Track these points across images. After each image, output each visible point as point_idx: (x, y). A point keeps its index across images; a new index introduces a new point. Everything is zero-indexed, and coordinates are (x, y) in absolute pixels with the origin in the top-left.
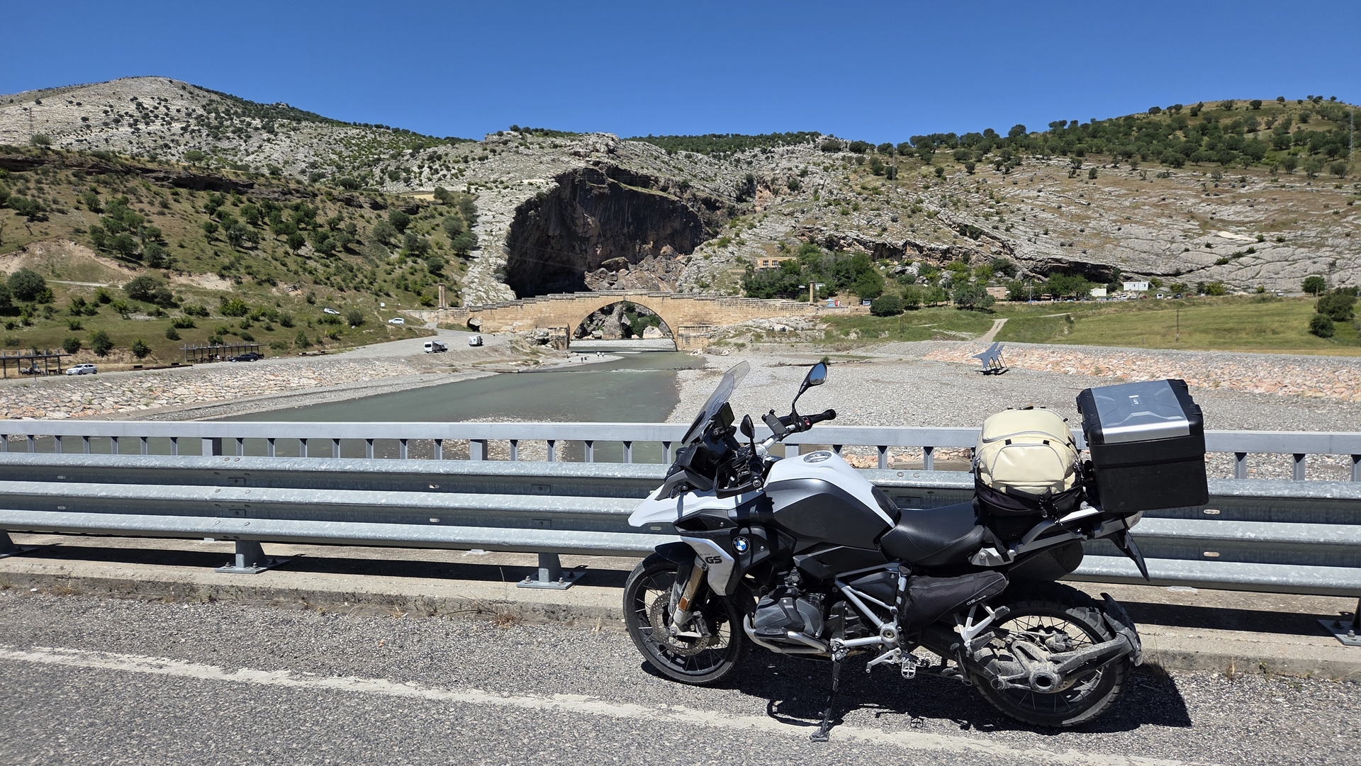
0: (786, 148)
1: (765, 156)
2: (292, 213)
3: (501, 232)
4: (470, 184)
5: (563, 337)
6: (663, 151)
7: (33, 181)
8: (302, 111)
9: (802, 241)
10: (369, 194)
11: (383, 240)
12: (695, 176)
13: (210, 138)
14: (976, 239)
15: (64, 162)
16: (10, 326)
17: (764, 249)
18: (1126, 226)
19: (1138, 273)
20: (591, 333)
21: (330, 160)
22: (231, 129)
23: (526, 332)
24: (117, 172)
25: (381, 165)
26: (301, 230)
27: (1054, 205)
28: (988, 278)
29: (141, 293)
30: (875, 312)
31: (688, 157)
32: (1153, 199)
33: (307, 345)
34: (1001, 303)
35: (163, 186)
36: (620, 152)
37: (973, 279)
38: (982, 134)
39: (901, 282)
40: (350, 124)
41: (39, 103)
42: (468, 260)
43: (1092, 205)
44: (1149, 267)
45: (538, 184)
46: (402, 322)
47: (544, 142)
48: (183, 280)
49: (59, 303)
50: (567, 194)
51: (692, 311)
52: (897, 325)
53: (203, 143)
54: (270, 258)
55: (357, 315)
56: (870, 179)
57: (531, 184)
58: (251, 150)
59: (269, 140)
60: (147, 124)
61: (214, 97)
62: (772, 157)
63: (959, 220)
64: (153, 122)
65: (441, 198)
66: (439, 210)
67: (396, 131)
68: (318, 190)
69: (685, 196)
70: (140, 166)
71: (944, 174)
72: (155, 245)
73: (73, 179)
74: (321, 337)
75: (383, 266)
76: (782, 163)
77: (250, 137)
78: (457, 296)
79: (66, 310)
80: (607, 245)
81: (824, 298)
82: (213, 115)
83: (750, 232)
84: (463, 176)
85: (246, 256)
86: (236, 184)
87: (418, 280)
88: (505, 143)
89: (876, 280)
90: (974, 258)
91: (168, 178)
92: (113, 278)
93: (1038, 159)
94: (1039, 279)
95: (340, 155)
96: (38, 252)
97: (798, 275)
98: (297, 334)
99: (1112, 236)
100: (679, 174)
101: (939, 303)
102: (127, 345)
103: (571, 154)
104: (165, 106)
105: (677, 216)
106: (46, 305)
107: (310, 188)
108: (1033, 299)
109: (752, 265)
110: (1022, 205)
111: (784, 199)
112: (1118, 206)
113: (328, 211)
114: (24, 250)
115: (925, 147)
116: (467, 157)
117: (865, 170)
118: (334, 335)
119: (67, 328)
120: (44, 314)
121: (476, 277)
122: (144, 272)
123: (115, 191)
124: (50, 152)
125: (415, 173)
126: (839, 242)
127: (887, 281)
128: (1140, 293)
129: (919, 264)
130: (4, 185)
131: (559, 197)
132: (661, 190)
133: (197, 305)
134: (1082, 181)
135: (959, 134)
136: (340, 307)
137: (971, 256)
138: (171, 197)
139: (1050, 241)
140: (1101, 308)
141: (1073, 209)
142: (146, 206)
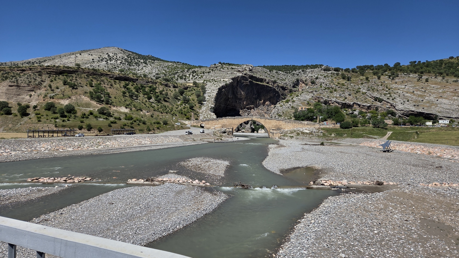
0: (311, 70)
1: (303, 72)
2: (149, 88)
3: (213, 96)
4: (204, 80)
5: (231, 131)
6: (268, 71)
7: (74, 77)
8: (156, 58)
9: (315, 101)
10: (173, 83)
11: (176, 98)
12: (279, 79)
13: (128, 66)
14: (381, 102)
15: (84, 71)
16: (64, 121)
17: (301, 104)
18: (440, 99)
19: (445, 117)
20: (241, 130)
21: (163, 72)
22: (134, 63)
23: (219, 129)
24: (99, 75)
25: (178, 74)
26: (151, 94)
27: (411, 91)
28: (385, 116)
29: (102, 112)
30: (341, 127)
31: (277, 72)
32: (451, 90)
33: (150, 130)
34: (390, 126)
35: (111, 79)
36: (254, 71)
37: (379, 117)
38: (383, 65)
39: (351, 117)
40: (169, 61)
41: (80, 54)
42: (202, 105)
43: (426, 92)
44: (449, 115)
45: (226, 81)
46: (180, 124)
47: (229, 67)
48: (115, 108)
49: (78, 114)
50: (235, 84)
51: (275, 124)
52: (350, 132)
53: (126, 67)
54: (141, 103)
55: (166, 121)
56: (341, 80)
57: (224, 81)
58: (139, 69)
59: (145, 66)
60: (110, 61)
61: (130, 53)
62: (306, 73)
63: (374, 96)
64: (112, 60)
65: (195, 85)
66: (194, 88)
67: (183, 64)
68: (157, 81)
69: (275, 85)
70: (105, 73)
71: (369, 79)
72: (107, 97)
73: (86, 77)
74: (154, 128)
75: (175, 106)
76: (310, 74)
77: (140, 65)
78: (198, 116)
79: (80, 116)
80: (248, 101)
81: (323, 122)
82: (130, 58)
83: (297, 98)
84: (203, 78)
85: (134, 102)
86: (133, 79)
87: (186, 111)
88: (216, 67)
89: (342, 116)
90: (380, 109)
91: (113, 77)
92: (94, 107)
93: (405, 74)
94: (405, 118)
95: (166, 71)
96: (74, 99)
97: (314, 113)
98: (147, 127)
99: (434, 103)
100: (273, 78)
101: (366, 125)
102: (96, 128)
103: (237, 71)
104: (116, 56)
105: (272, 92)
106: (74, 115)
107: (155, 81)
108: (403, 125)
109: (297, 109)
110: (399, 91)
111: (309, 87)
112: (437, 92)
113: (160, 88)
114: (70, 98)
115: (362, 70)
116: (204, 72)
117: (339, 77)
118: (158, 127)
119: (80, 122)
120: (73, 118)
121: (204, 110)
122: (104, 106)
123: (98, 80)
124: (80, 69)
125: (188, 77)
126: (329, 102)
127: (346, 116)
128: (446, 124)
129: (359, 111)
130: (66, 78)
131: (232, 85)
132: (267, 83)
133: (118, 116)
134: (422, 82)
135: (375, 65)
136: (161, 118)
137: (379, 109)
138: (113, 83)
139: (410, 104)
140: (430, 129)
141: (419, 93)
142: (106, 86)
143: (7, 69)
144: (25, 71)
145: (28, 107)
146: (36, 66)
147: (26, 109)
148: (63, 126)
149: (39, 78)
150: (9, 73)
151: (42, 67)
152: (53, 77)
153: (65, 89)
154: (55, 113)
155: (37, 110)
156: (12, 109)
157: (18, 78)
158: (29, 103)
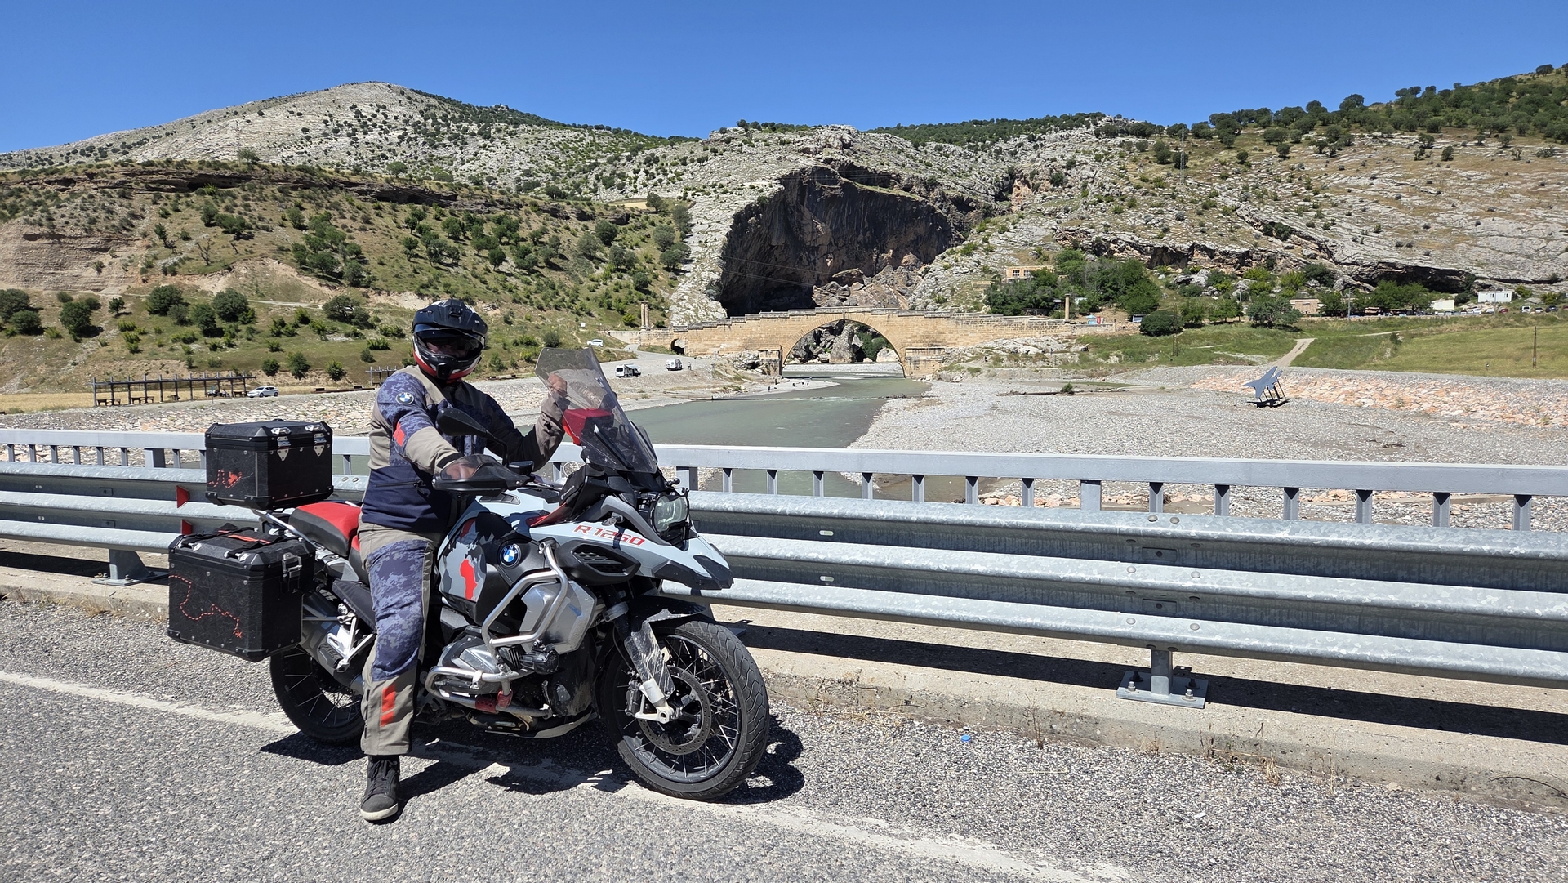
0: (1060, 133)
1: (1033, 144)
2: (495, 226)
3: (717, 243)
4: (687, 189)
5: (775, 361)
6: (909, 143)
7: (240, 198)
8: (522, 113)
9: (1063, 246)
10: (577, 204)
11: (588, 254)
12: (945, 172)
13: (426, 147)
14: (1284, 239)
15: (270, 177)
16: (214, 348)
17: (1016, 257)
18: (1487, 220)
19: (1499, 280)
20: (817, 356)
21: (546, 166)
22: (447, 136)
23: (734, 355)
24: (321, 186)
25: (596, 171)
26: (503, 244)
27: (1391, 195)
28: (1297, 287)
29: (339, 314)
30: (1145, 330)
31: (939, 149)
32: (1528, 184)
33: (501, 368)
34: (1310, 318)
35: (366, 200)
36: (857, 146)
37: (1277, 289)
38: (1304, 108)
39: (1183, 294)
40: (569, 126)
41: (261, 114)
42: (678, 275)
43: (1442, 195)
44: (1515, 272)
45: (761, 187)
46: (601, 344)
47: (771, 139)
48: (382, 299)
49: (261, 323)
50: (793, 197)
51: (923, 330)
52: (1170, 347)
53: (420, 152)
54: (470, 276)
55: (553, 336)
56: (1153, 168)
57: (753, 187)
58: (466, 158)
59: (484, 146)
60: (365, 133)
61: (433, 102)
62: (1042, 145)
63: (1264, 217)
64: (371, 131)
65: (654, 206)
66: (651, 219)
67: (617, 132)
68: (523, 200)
69: (932, 195)
70: (344, 179)
71: (1249, 159)
72: (355, 263)
73: (278, 194)
74: (516, 359)
75: (587, 283)
76: (1055, 149)
77: (466, 144)
78: (664, 315)
79: (267, 331)
80: (839, 255)
81: (1084, 314)
82: (430, 121)
83: (1001, 236)
84: (680, 180)
85: (445, 274)
86: (439, 196)
87: (623, 297)
88: (728, 141)
89: (1151, 291)
90: (1280, 263)
91: (372, 191)
92: (314, 298)
93: (1375, 137)
94: (1365, 288)
95: (556, 160)
96: (243, 272)
97: (1054, 286)
98: (491, 357)
99: (1466, 232)
100: (926, 170)
101: (1229, 320)
102: (323, 367)
103: (799, 151)
104: (383, 114)
105: (921, 220)
106: (249, 325)
107: (515, 199)
108: (1354, 313)
109: (999, 276)
110: (1348, 196)
111: (1045, 196)
112: (1479, 195)
113: (532, 223)
114: (230, 269)
115: (1228, 127)
116: (685, 159)
117: (1147, 158)
118: (529, 358)
119: (267, 350)
120: (246, 335)
121: (686, 294)
122: (344, 291)
123: (319, 206)
124: (256, 167)
125: (630, 178)
126: (1108, 247)
127: (1166, 293)
128: (1500, 305)
129: (1209, 271)
130: (212, 202)
131: (784, 201)
132: (904, 189)
133: (393, 326)
134: (1432, 163)
135: (1275, 108)
136: (537, 327)
137: (1277, 261)
138: (373, 211)
139: (1382, 240)
140: (1442, 324)
141: (1417, 200)
142: (348, 222)
143: (13, 179)
144: (75, 182)
145: (94, 305)
146: (109, 166)
147: (89, 313)
148: (215, 365)
149: (121, 206)
150: (22, 194)
151: (129, 167)
152: (168, 202)
153: (209, 240)
154: (183, 322)
155: (125, 313)
156: (42, 314)
157: (53, 209)
158: (96, 294)
